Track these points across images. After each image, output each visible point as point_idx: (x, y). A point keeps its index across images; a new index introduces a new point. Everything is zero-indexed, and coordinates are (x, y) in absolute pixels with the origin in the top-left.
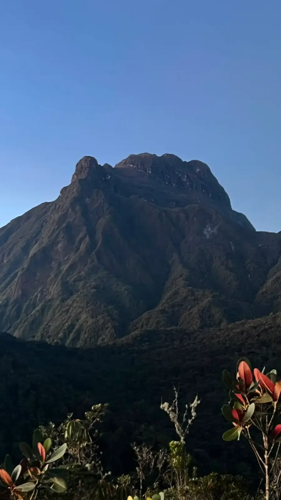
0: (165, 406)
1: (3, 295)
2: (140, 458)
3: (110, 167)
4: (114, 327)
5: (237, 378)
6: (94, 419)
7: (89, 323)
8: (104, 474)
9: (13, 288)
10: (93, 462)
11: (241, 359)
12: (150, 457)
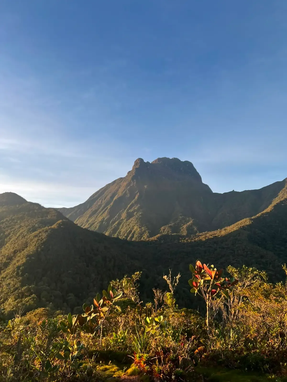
0: (165, 277)
1: (102, 217)
2: (156, 295)
3: (149, 163)
4: (149, 232)
5: (196, 268)
6: (136, 278)
7: (138, 230)
8: (140, 302)
9: (106, 214)
10: (135, 296)
11: (198, 259)
12: (160, 295)
